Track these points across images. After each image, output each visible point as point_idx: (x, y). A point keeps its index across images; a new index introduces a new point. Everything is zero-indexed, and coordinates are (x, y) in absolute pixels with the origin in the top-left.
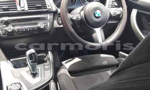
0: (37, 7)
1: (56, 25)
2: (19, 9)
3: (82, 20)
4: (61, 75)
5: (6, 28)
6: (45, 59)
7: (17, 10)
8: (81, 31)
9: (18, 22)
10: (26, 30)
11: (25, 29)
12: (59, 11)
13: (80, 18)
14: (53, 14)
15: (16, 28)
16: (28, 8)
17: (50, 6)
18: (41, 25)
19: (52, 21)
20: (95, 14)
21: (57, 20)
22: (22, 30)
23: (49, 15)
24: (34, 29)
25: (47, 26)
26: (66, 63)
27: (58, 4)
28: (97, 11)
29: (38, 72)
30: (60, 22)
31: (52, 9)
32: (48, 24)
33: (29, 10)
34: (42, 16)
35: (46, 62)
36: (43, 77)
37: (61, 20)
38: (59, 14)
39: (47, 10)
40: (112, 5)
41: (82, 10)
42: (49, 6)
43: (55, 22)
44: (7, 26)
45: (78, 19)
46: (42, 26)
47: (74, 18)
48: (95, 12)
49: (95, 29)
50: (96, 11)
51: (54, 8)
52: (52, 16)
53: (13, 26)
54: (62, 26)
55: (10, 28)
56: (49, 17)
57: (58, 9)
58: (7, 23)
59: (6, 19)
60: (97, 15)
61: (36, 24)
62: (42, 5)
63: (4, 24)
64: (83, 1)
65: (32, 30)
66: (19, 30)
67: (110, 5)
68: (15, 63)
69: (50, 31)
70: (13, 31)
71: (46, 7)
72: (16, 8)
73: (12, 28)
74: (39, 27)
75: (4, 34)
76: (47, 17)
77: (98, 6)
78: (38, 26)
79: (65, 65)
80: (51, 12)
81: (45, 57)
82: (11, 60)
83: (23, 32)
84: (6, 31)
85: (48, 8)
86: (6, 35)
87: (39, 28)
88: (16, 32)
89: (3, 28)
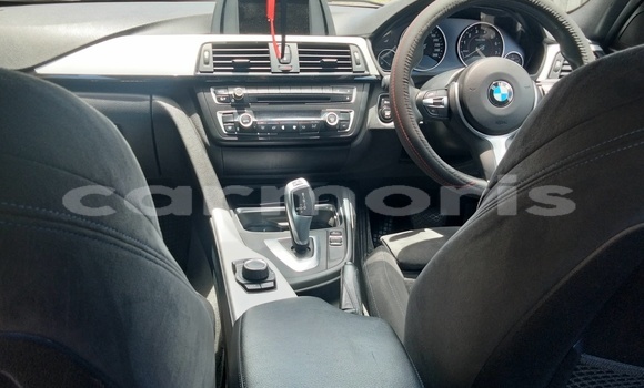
0: (323, 64)
1: (374, 120)
2: (276, 67)
3: (453, 109)
4: (375, 263)
5: (239, 119)
6: (331, 221)
7: (269, 71)
8: (451, 144)
9: (270, 104)
10: (289, 127)
11: (286, 126)
12: (387, 77)
13: (445, 100)
14: (367, 86)
15: (263, 120)
16: (301, 65)
17: (362, 62)
18: (331, 117)
19: (362, 107)
20: (491, 93)
21: (379, 106)
22: (279, 126)
23: (355, 90)
24: (309, 126)
25: (349, 121)
26: (392, 240)
27: (385, 58)
28: (501, 84)
29: (310, 246)
30: (388, 113)
31: (366, 73)
32: (352, 115)
33: (301, 71)
34: (337, 91)
35: (335, 225)
36: (324, 259)
37: (391, 106)
38: (386, 89)
39: (351, 73)
40: (562, 71)
41: (455, 79)
42: (358, 64)
43: (373, 111)
44: (239, 113)
45: (441, 104)
46: (332, 119)
47: (429, 101)
48: (493, 87)
49: (492, 139)
50: (496, 85)
51: (373, 70)
52: (365, 94)
53: (256, 113)
54: (391, 125)
55: (247, 119)
56: (356, 94)
57: (383, 73)
58: (240, 104)
59: (240, 91)
60: (498, 97)
61: (318, 113)
62: (339, 59)
63: (232, 106)
64: (465, 54)
65: (304, 131)
66: (268, 127)
67: (556, 71)
68: (247, 222)
69: (354, 137)
70: (255, 128)
71: (350, 65)
72: (269, 65)
73: (253, 119)
74: (325, 122)
75: (230, 134)
76: (351, 96)
77: (505, 71)
78: (322, 119)
79: (389, 244)
80: (364, 82)
81: (333, 214)
82: (239, 210)
83: (279, 132)
84: (238, 124)
85: (356, 68)
86: (234, 136)
87: (324, 126)
88: (261, 131)
89: (229, 118)
